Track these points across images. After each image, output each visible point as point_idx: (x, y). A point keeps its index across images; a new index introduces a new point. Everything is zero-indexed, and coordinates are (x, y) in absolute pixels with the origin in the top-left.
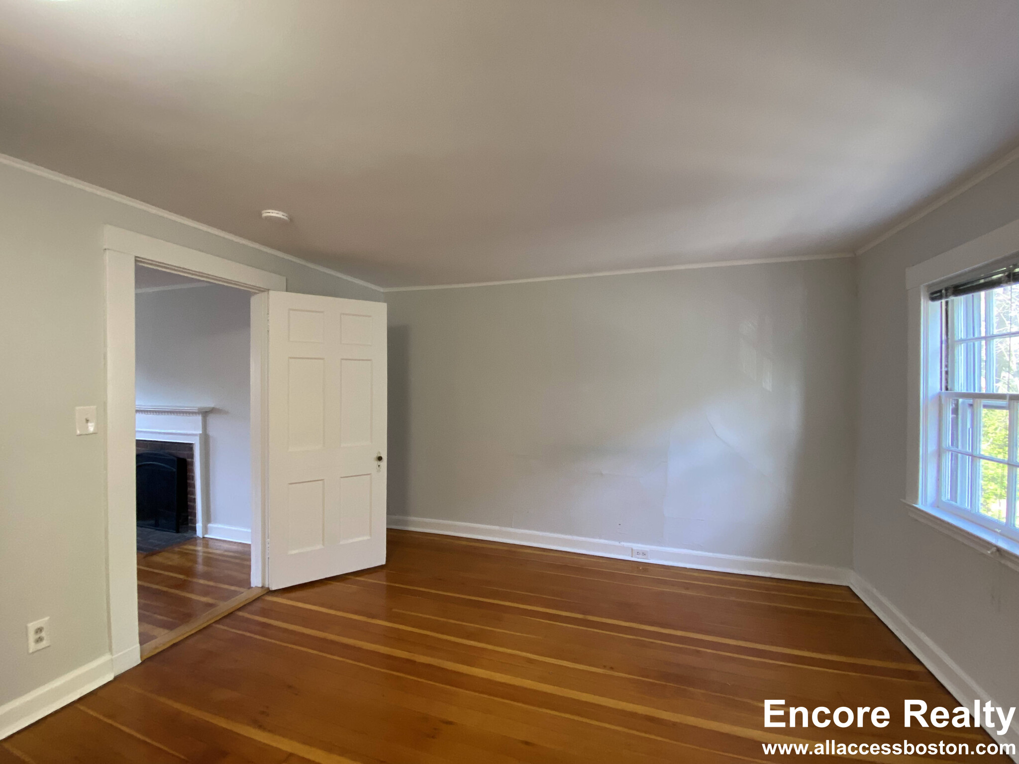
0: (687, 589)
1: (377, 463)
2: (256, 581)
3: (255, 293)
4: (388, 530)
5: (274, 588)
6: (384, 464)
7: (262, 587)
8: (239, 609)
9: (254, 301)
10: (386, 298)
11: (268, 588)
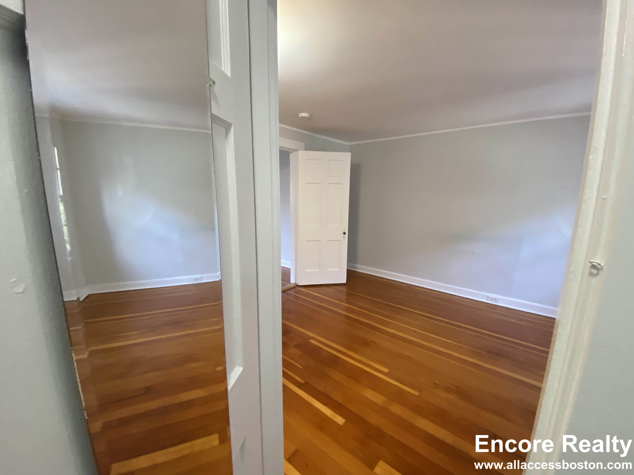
0: (520, 321)
1: (343, 235)
2: (293, 281)
3: (292, 152)
4: (347, 270)
5: (300, 284)
6: (346, 236)
7: (295, 284)
8: (288, 290)
9: (291, 156)
10: (350, 149)
11: (298, 284)
